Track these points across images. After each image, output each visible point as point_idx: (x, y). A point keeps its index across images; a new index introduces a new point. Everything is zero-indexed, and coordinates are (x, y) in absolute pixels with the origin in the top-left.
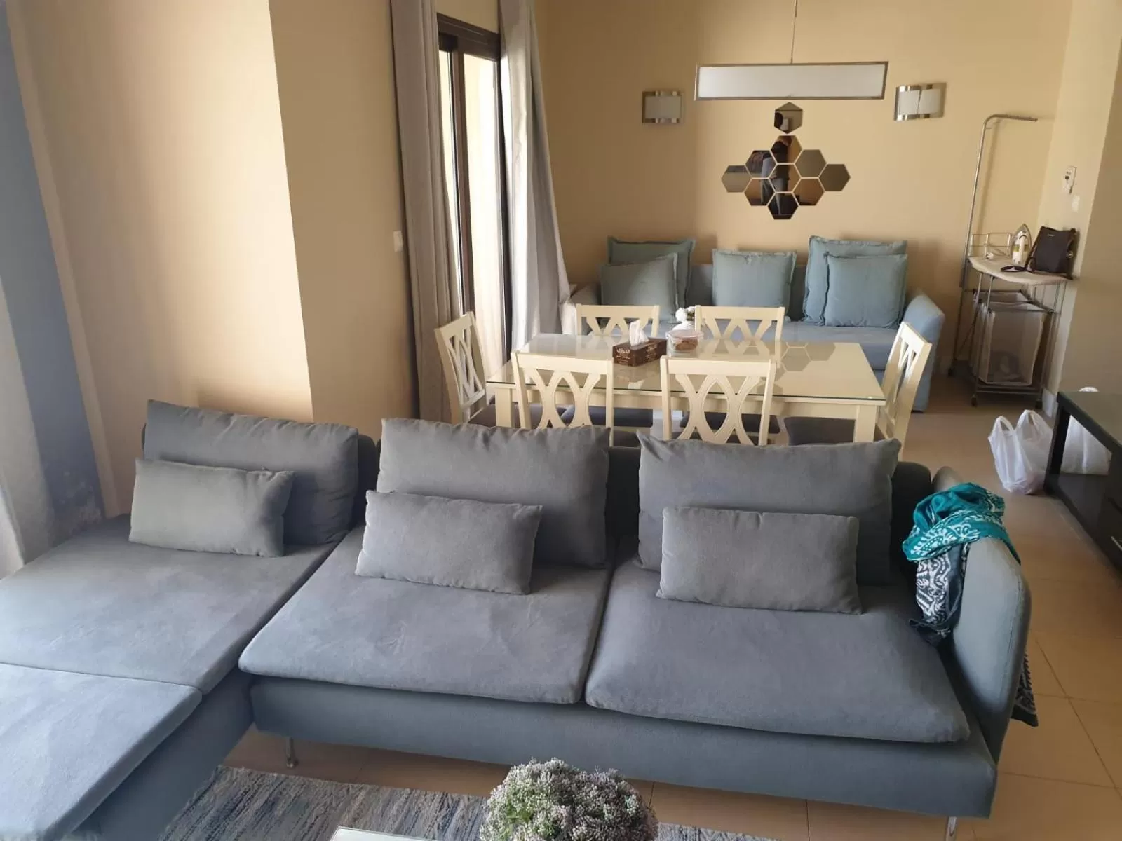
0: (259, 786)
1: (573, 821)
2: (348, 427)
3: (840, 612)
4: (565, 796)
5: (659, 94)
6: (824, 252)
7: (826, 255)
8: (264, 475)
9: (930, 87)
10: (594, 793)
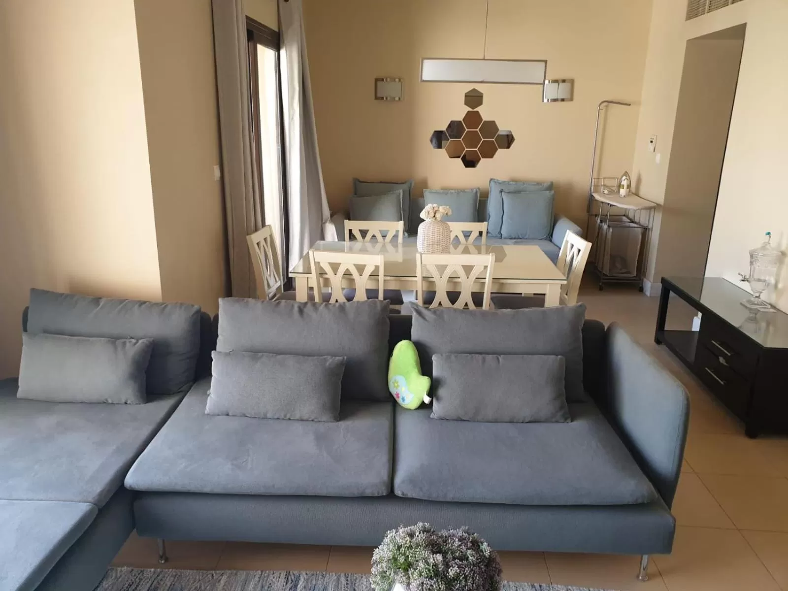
0: (140, 580)
1: (447, 565)
2: (193, 306)
3: (557, 422)
4: (435, 547)
5: (386, 80)
6: (500, 190)
7: (501, 192)
8: (130, 342)
9: (564, 81)
10: (457, 543)
